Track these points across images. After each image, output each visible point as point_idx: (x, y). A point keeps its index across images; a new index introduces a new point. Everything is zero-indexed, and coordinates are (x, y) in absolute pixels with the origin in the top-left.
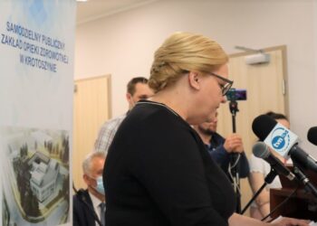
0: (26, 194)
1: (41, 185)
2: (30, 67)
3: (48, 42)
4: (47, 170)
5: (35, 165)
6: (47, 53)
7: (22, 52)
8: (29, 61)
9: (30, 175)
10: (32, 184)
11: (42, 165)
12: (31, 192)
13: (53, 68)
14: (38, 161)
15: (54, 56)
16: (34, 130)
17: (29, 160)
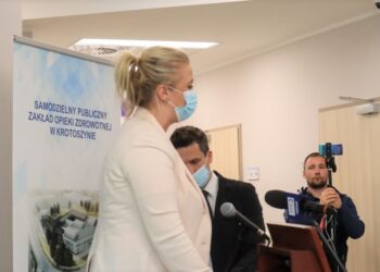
0: (58, 247)
1: (76, 239)
2: (63, 138)
3: (86, 113)
4: (83, 227)
5: (69, 222)
6: (84, 123)
7: (53, 125)
8: (62, 132)
9: (63, 231)
10: (65, 238)
11: (78, 222)
12: (63, 246)
13: (91, 136)
14: (72, 218)
15: (93, 125)
16: (67, 192)
17: (60, 217)
